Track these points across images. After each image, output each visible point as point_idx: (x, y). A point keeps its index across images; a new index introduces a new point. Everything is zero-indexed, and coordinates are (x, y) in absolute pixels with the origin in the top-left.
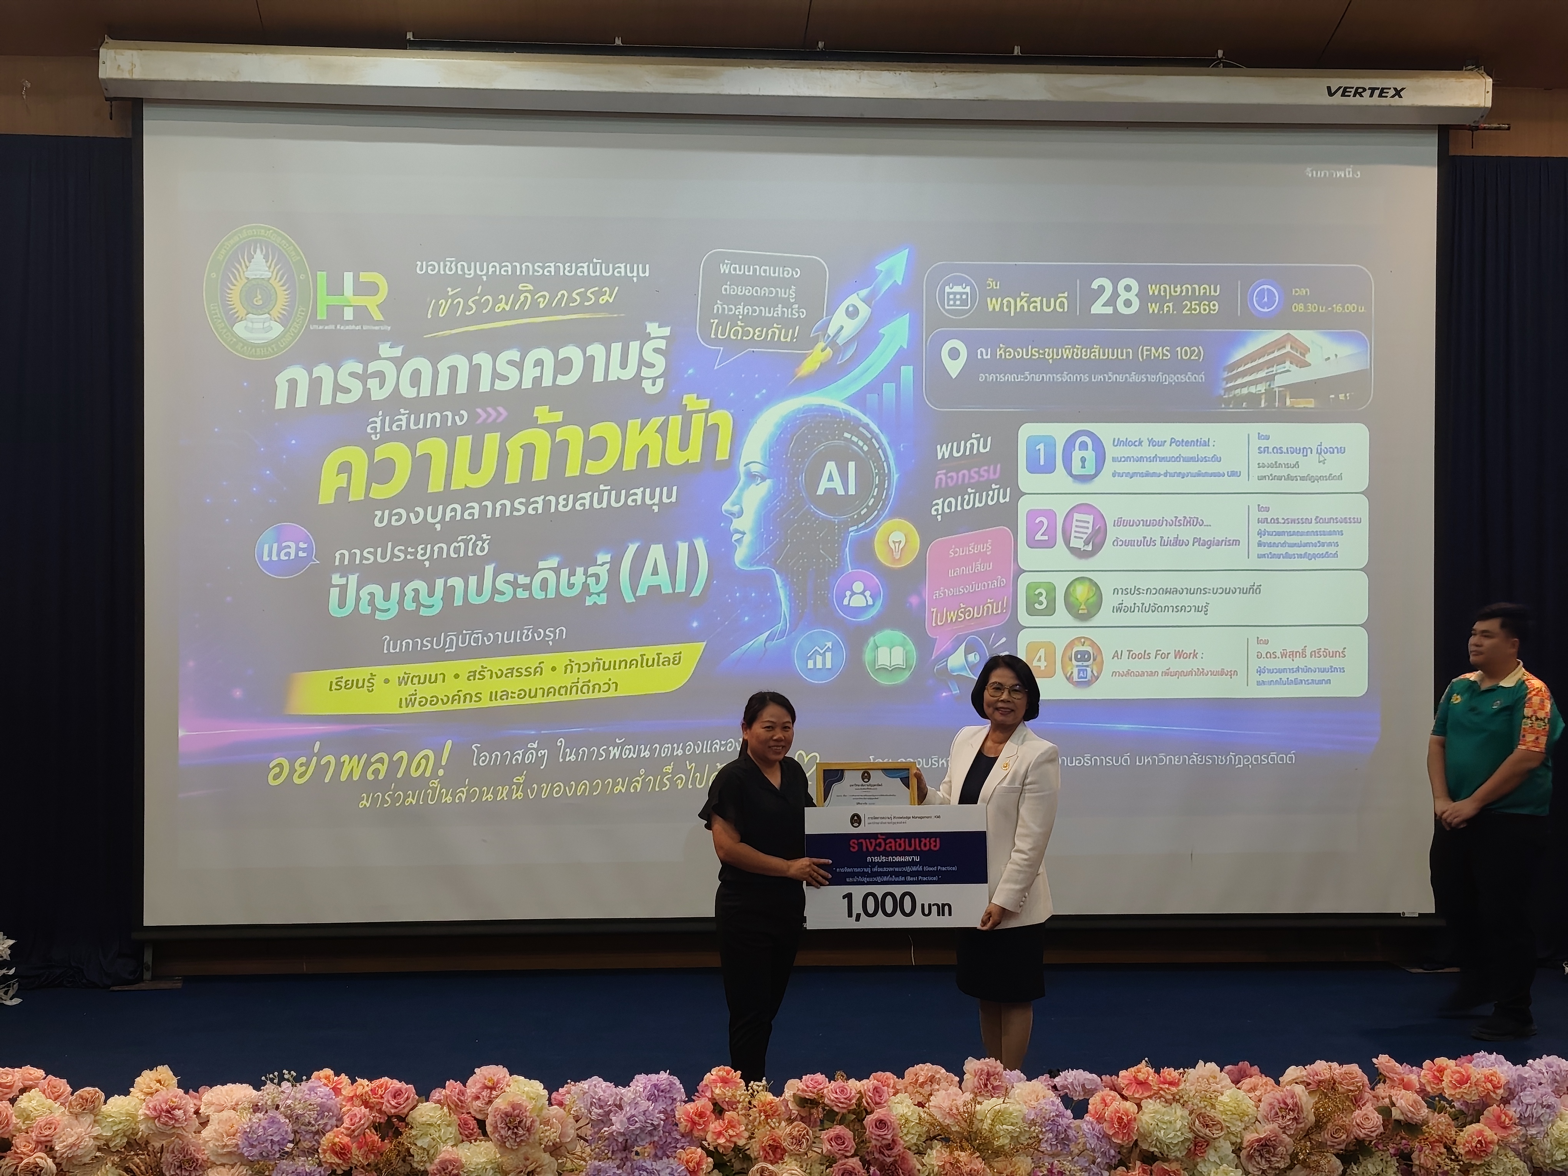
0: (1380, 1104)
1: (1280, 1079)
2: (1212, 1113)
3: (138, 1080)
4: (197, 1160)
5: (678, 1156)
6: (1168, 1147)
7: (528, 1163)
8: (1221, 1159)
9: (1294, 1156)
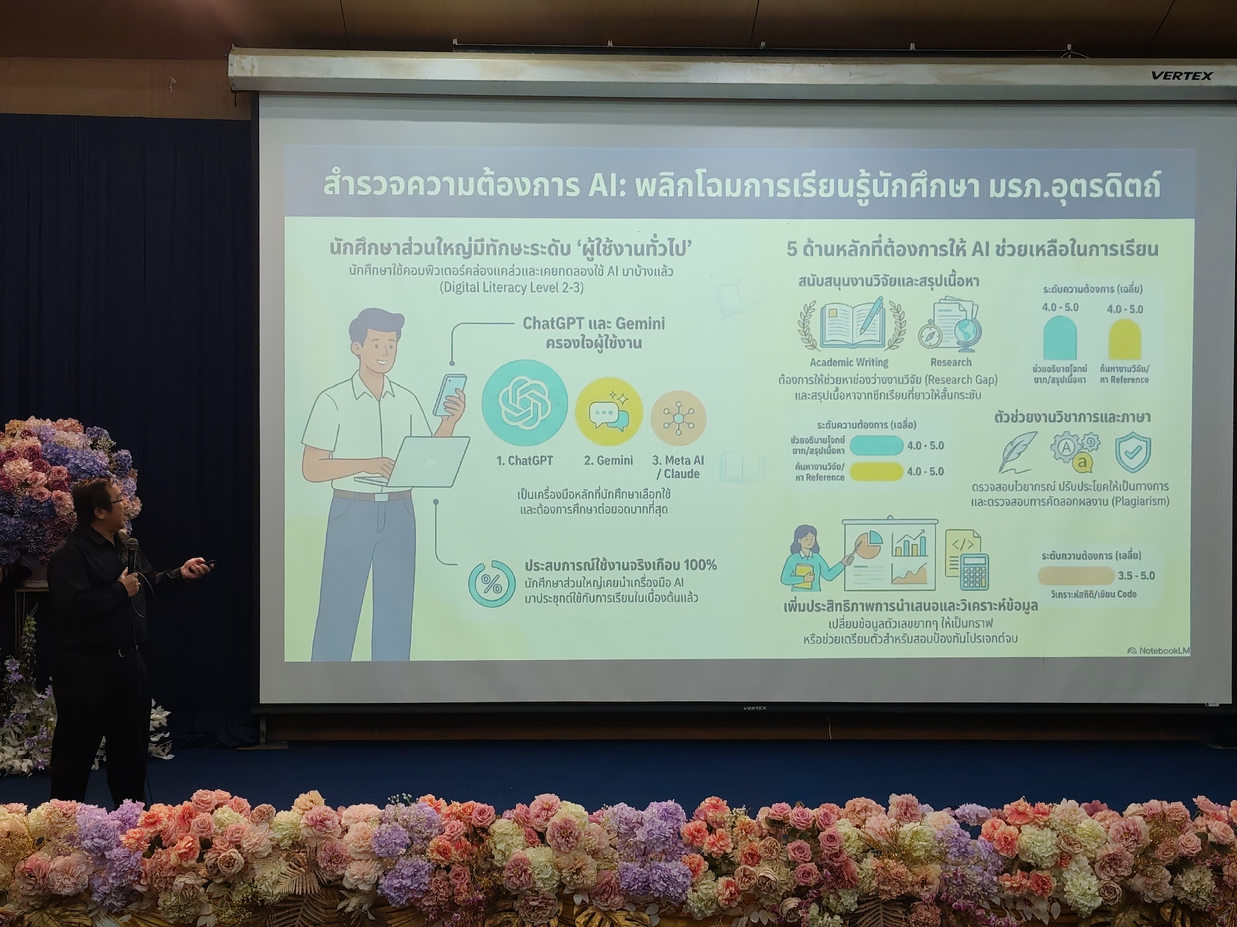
0: (1198, 831)
1: (1124, 813)
2: (1074, 836)
3: (297, 800)
4: (342, 856)
5: (683, 860)
6: (1041, 859)
7: (577, 862)
8: (1081, 869)
9: (1135, 867)
